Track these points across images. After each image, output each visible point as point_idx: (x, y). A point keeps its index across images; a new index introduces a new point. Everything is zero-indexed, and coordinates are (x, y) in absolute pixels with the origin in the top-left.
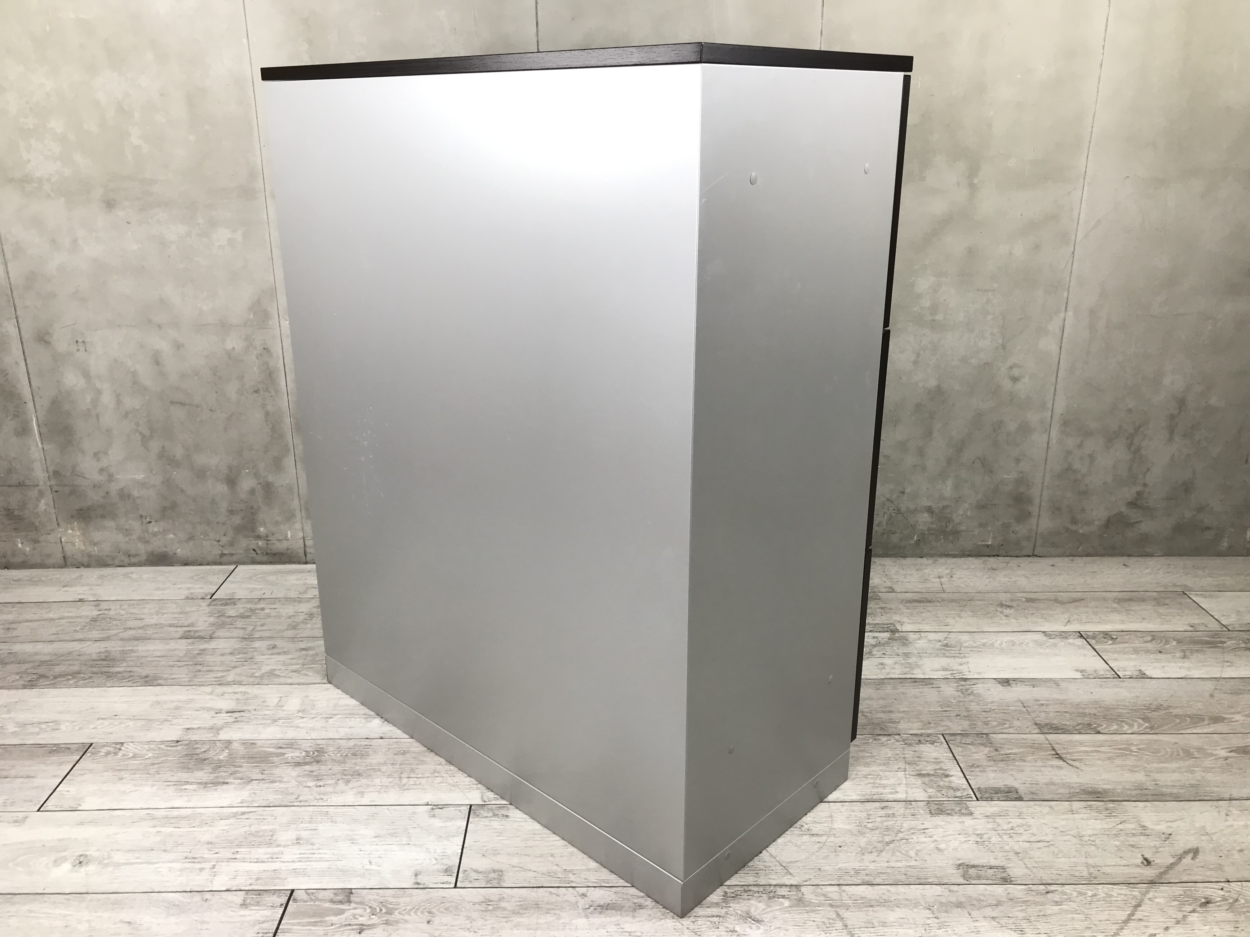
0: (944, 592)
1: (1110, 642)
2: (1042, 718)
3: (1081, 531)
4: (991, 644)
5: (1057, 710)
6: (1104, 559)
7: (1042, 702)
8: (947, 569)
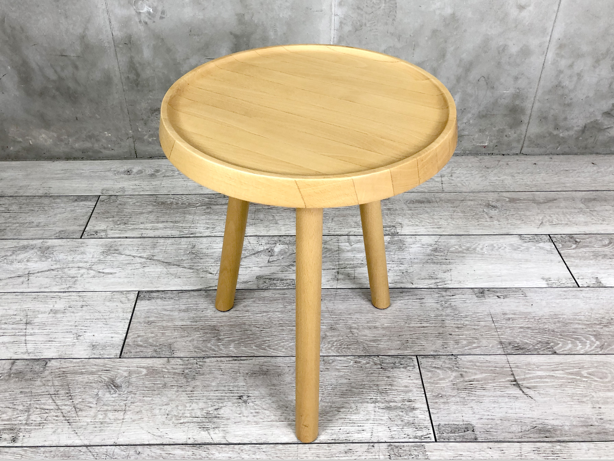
0: (443, 191)
1: (574, 246)
2: (506, 336)
3: (561, 135)
4: (473, 249)
5: (521, 326)
6: (576, 157)
7: (509, 316)
8: (449, 167)
